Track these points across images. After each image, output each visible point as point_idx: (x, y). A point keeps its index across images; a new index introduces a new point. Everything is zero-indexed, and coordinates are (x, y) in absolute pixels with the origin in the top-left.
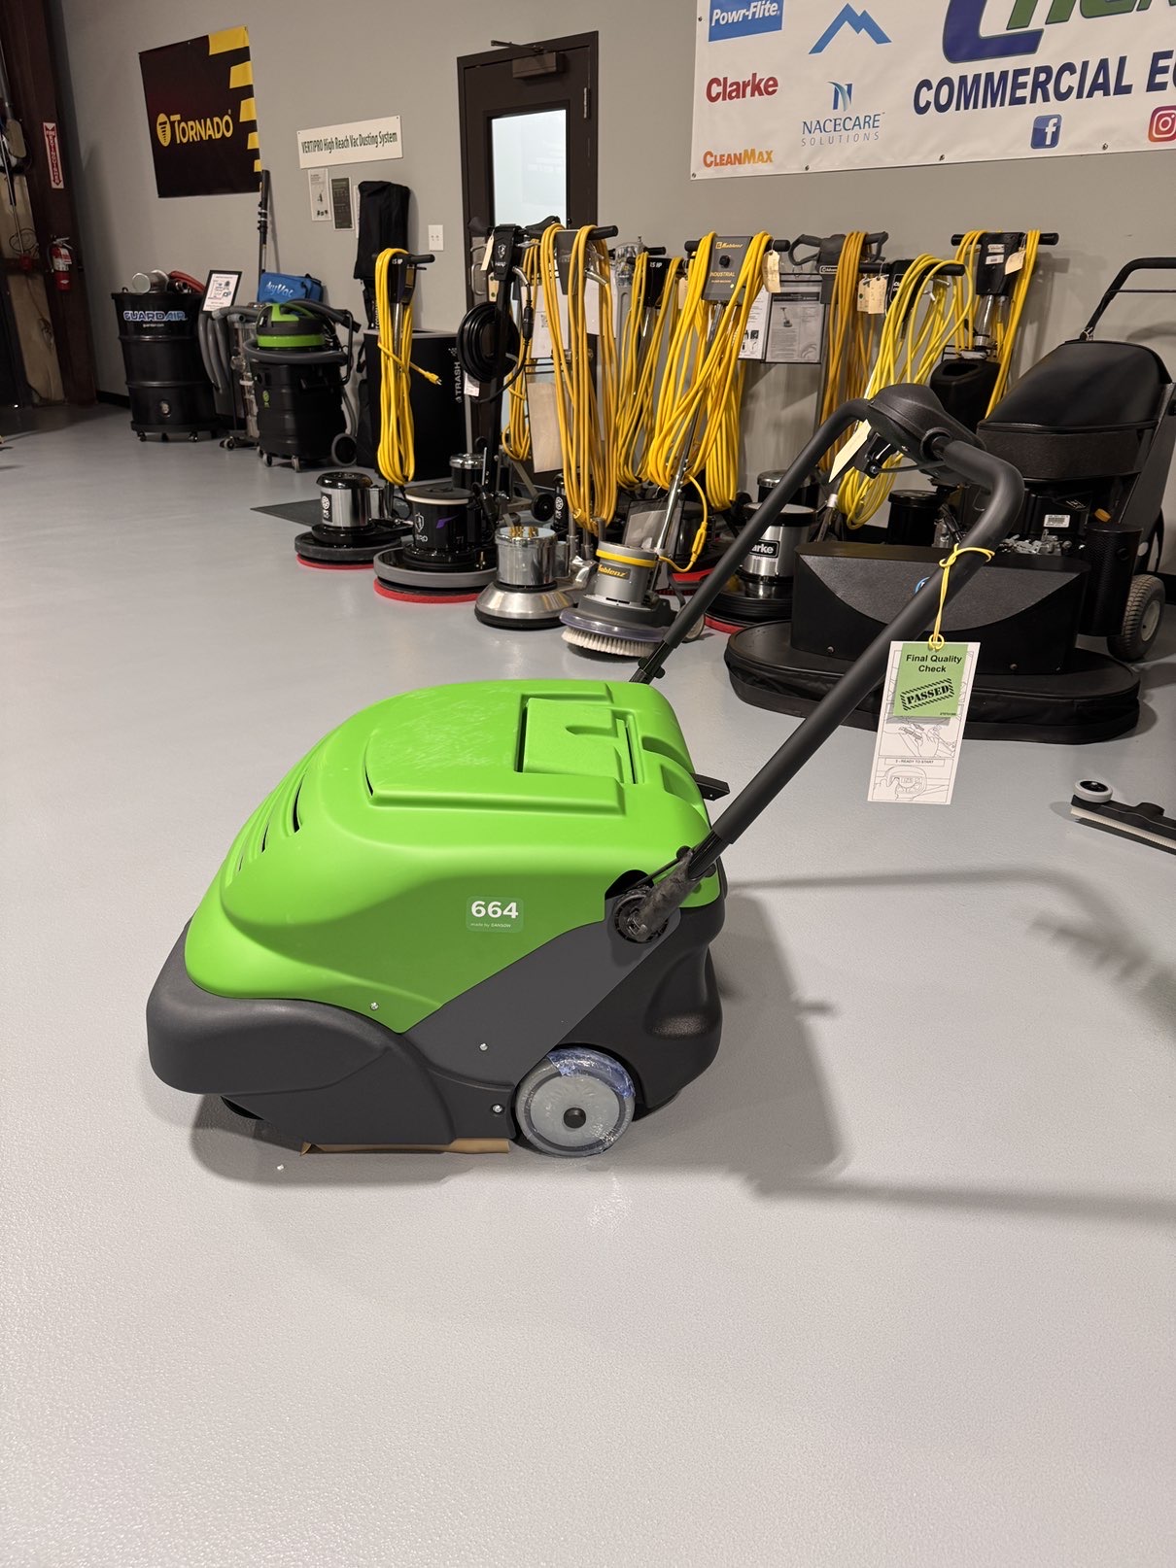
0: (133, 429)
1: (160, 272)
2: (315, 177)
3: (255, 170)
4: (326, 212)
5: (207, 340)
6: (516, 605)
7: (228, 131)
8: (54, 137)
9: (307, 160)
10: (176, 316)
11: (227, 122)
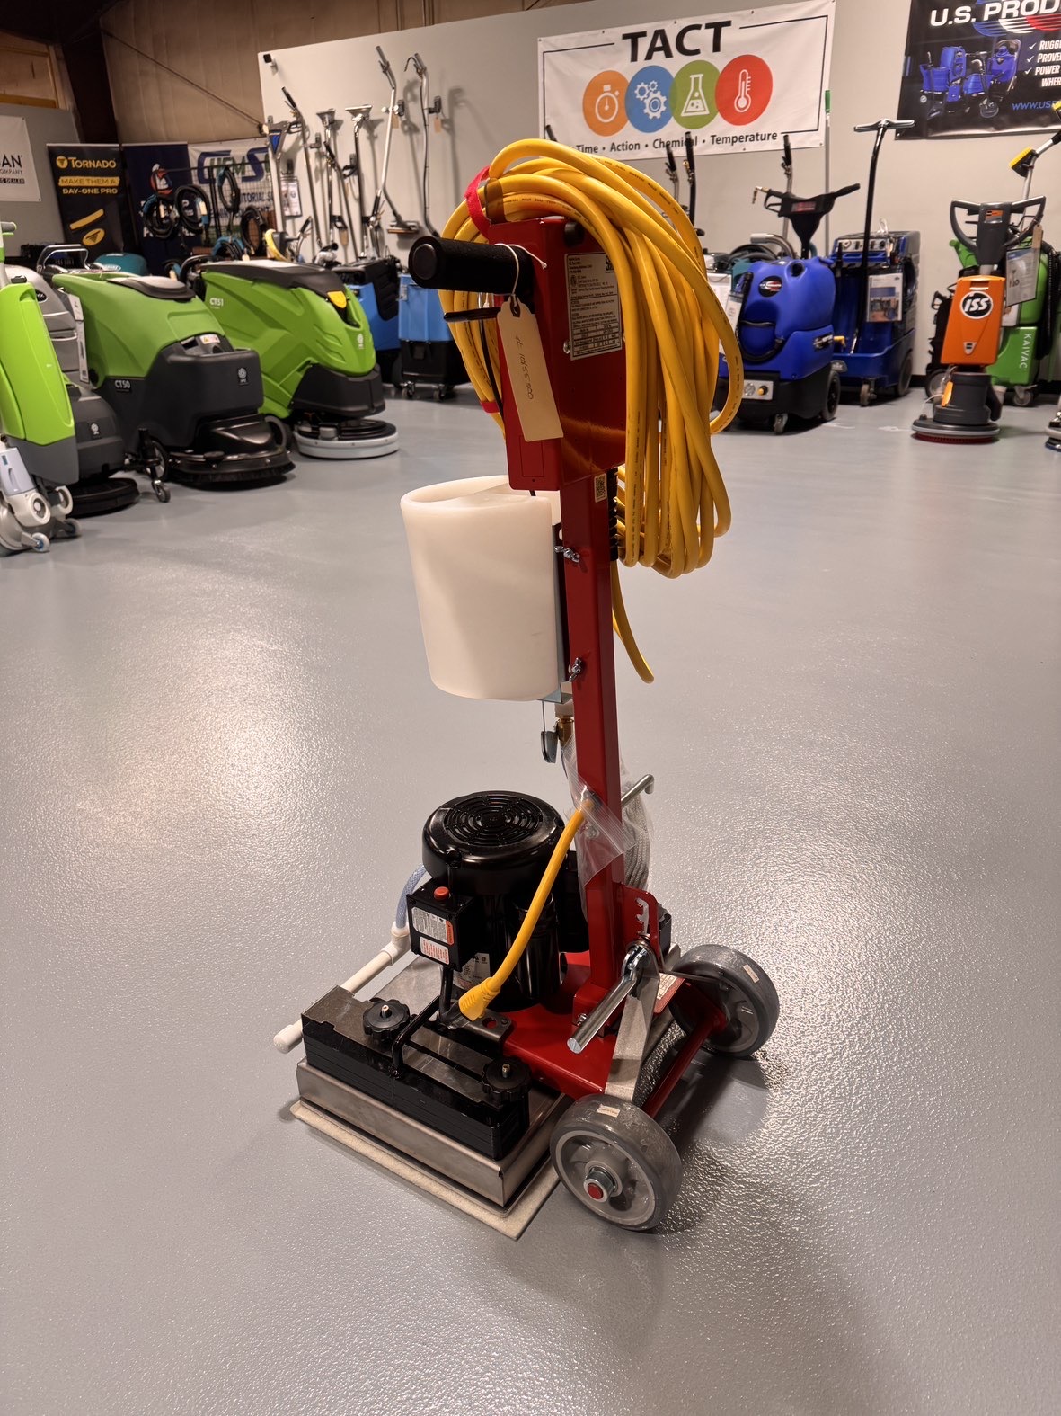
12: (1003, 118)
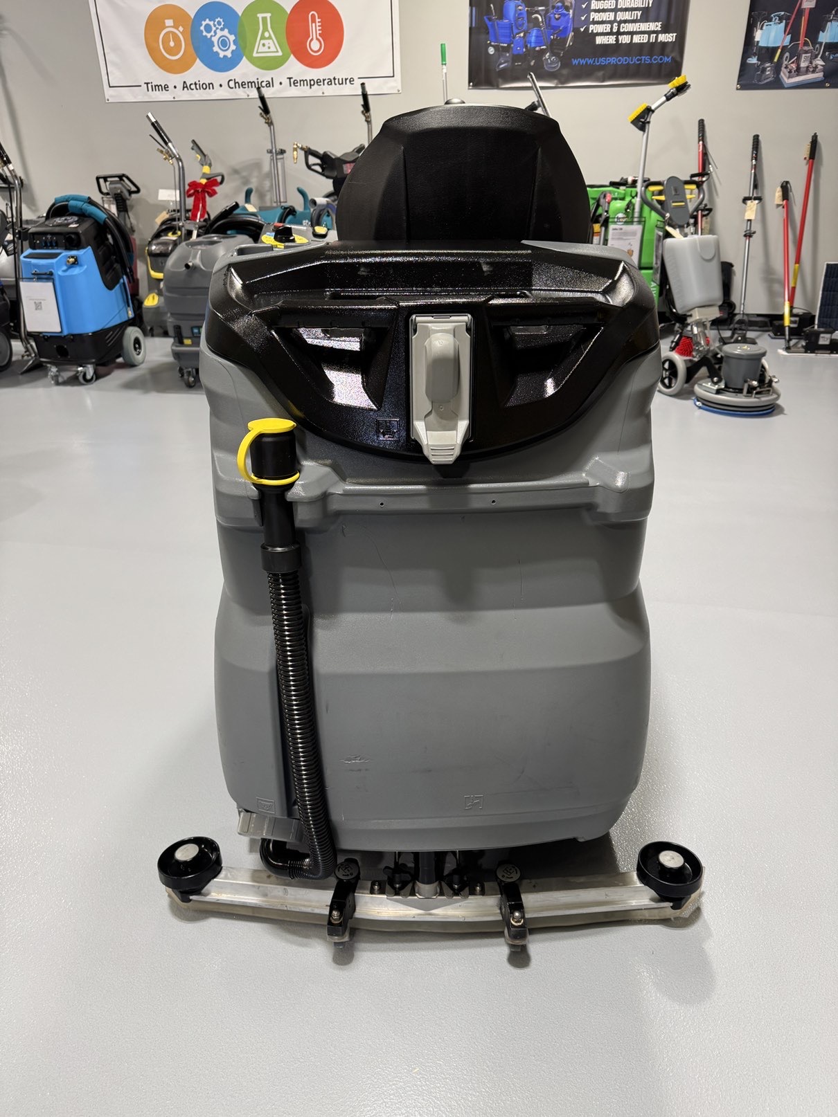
12: (565, 72)
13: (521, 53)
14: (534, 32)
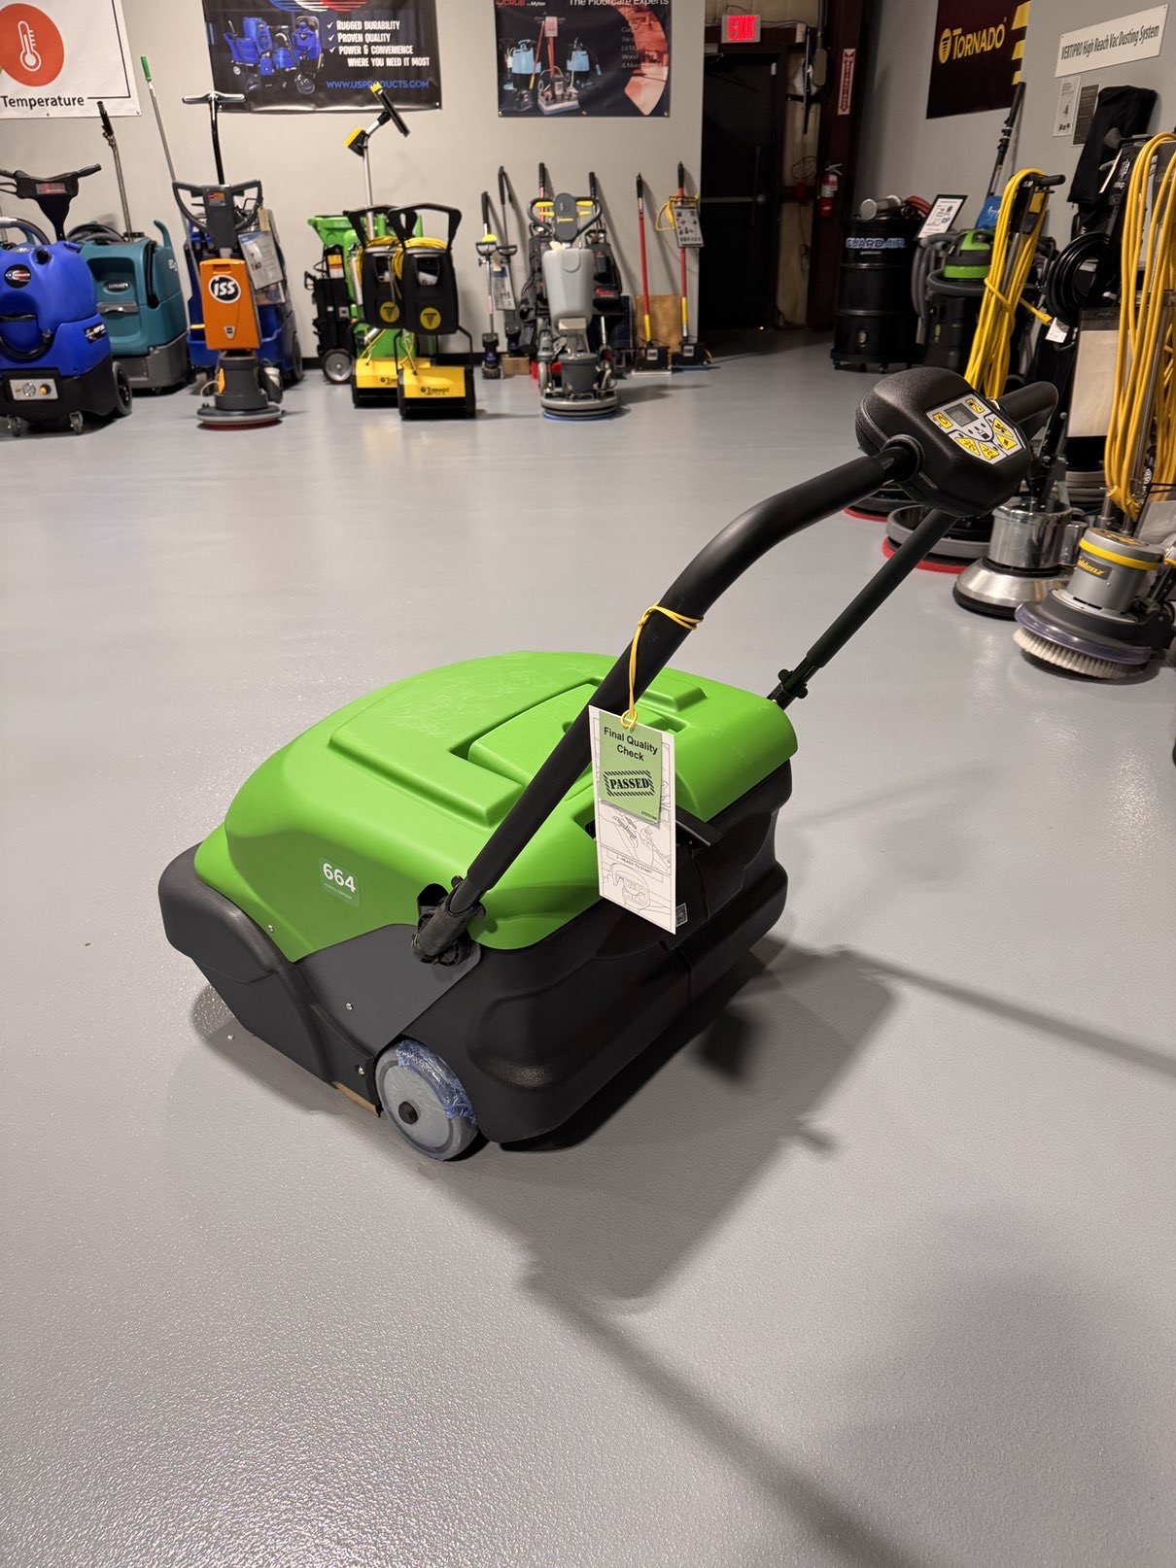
0: (832, 357)
1: (895, 197)
2: (1067, 86)
3: (1015, 82)
4: (1068, 126)
5: (918, 265)
6: (1000, 588)
7: (999, 42)
8: (851, 63)
9: (1065, 67)
10: (895, 243)
11: (1001, 31)
12: (321, 95)
13: (270, 73)
14: (281, 52)
